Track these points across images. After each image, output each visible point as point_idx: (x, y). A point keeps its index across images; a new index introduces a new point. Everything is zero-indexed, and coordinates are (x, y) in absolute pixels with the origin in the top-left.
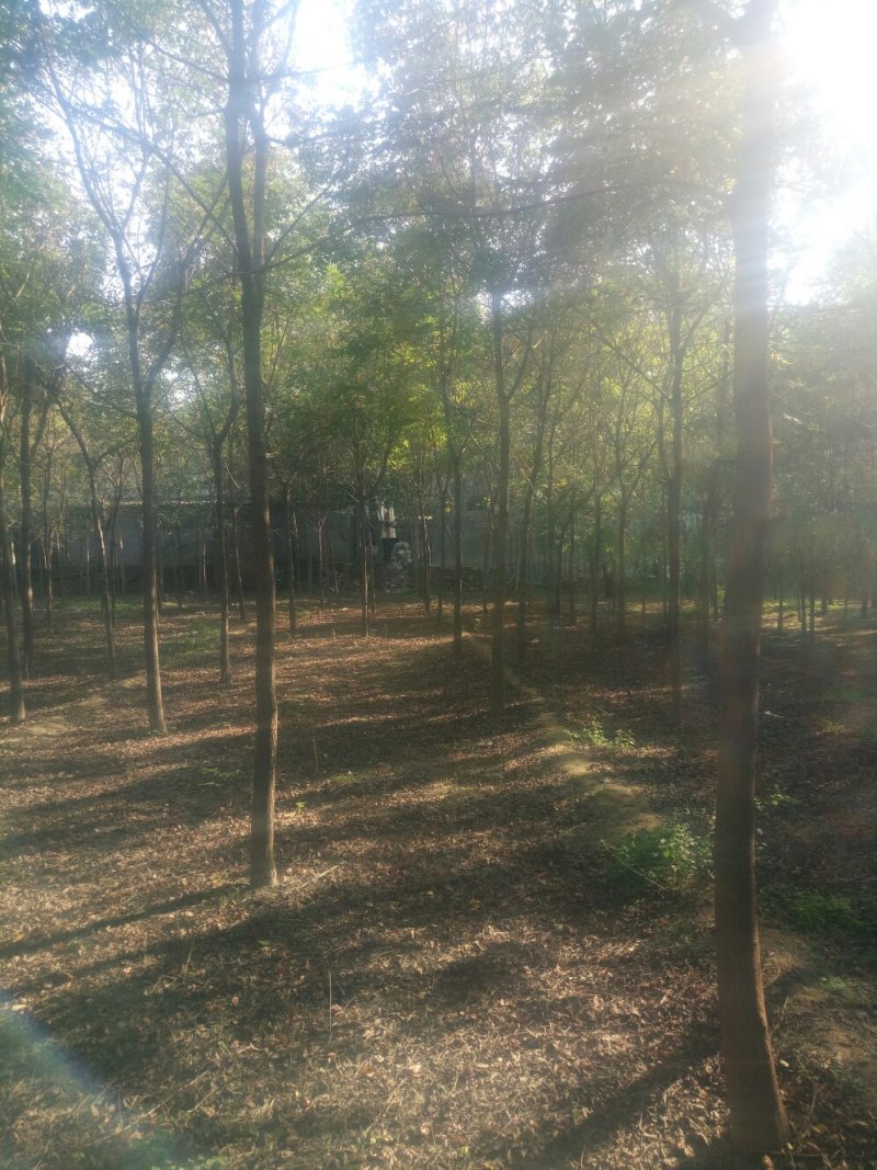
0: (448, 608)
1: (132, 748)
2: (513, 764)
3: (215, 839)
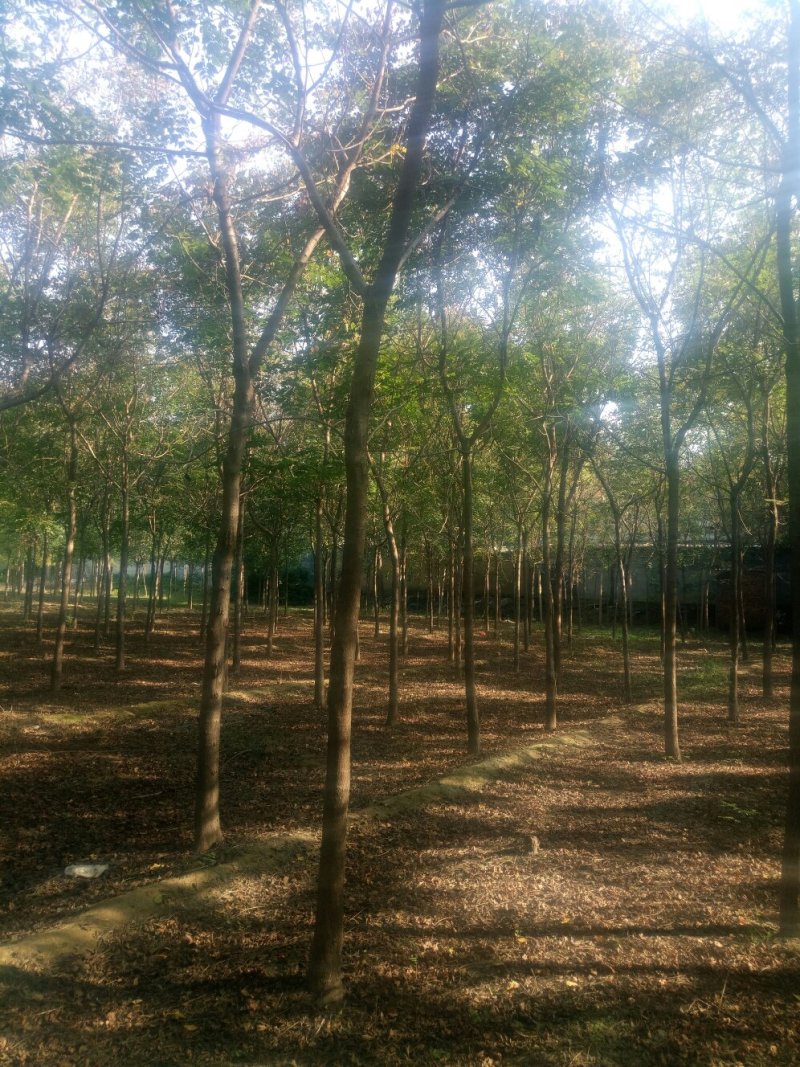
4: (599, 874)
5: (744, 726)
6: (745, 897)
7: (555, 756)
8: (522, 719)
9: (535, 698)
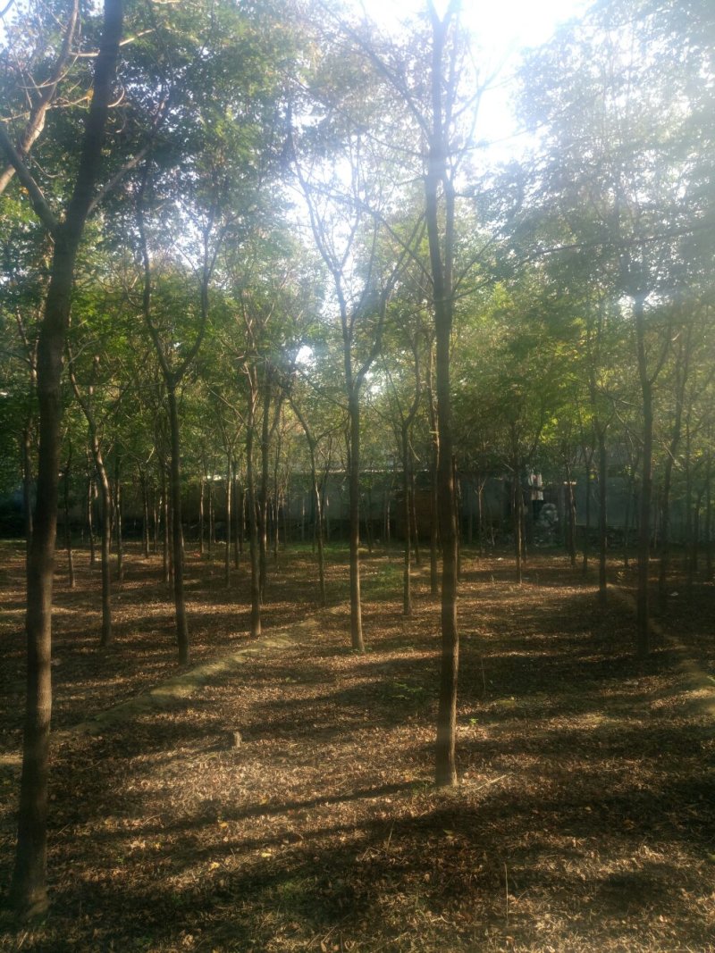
0: (593, 562)
1: (339, 662)
2: (659, 703)
3: (405, 742)
4: (294, 757)
5: (416, 619)
6: (411, 759)
7: (258, 659)
8: (230, 629)
9: (244, 609)
